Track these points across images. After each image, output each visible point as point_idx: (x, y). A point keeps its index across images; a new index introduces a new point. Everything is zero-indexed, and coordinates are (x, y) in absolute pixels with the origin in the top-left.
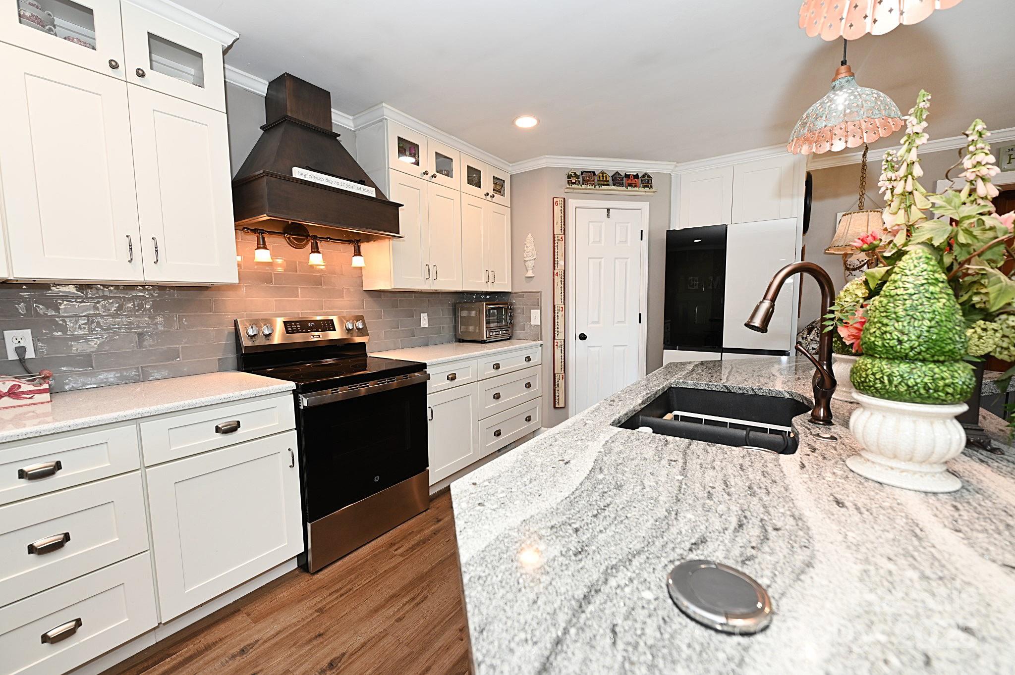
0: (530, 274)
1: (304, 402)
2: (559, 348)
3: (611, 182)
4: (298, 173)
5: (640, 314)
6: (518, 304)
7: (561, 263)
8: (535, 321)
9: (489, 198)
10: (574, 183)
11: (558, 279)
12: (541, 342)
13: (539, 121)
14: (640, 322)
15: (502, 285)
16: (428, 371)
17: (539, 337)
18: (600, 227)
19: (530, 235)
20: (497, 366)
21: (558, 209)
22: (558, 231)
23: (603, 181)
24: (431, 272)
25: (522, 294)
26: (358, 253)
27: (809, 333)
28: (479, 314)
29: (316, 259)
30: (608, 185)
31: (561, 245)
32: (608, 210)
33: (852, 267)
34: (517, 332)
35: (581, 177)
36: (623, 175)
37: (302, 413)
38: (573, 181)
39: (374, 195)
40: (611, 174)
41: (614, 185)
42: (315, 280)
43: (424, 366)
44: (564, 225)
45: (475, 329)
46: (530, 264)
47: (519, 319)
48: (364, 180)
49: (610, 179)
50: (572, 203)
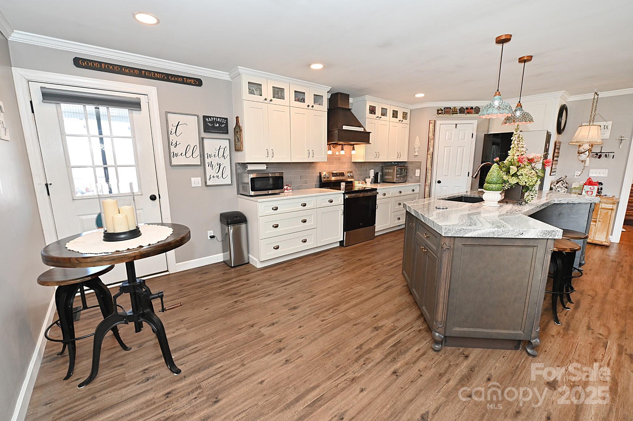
0: (416, 154)
1: (347, 196)
2: (428, 187)
3: (458, 112)
4: (345, 127)
5: (469, 172)
6: (410, 167)
7: (432, 149)
8: (417, 174)
9: (400, 122)
10: (440, 114)
11: (429, 157)
12: (419, 184)
13: (425, 95)
14: (468, 176)
15: (404, 158)
16: (378, 191)
17: (419, 181)
18: (452, 133)
19: (418, 137)
20: (401, 192)
21: (431, 125)
22: (431, 135)
23: (454, 111)
24: (377, 155)
25: (412, 163)
26: (354, 149)
27: (557, 184)
28: (393, 171)
29: (342, 152)
30: (457, 113)
31: (432, 141)
32: (456, 124)
33: (580, 152)
34: (409, 179)
35: (444, 110)
36: (465, 108)
37: (345, 200)
38: (440, 112)
39: (363, 131)
40: (459, 108)
41: (460, 113)
42: (339, 158)
43: (376, 189)
44: (434, 132)
45: (391, 177)
46: (416, 150)
47: (410, 173)
48: (360, 126)
49: (458, 111)
50: (438, 123)
